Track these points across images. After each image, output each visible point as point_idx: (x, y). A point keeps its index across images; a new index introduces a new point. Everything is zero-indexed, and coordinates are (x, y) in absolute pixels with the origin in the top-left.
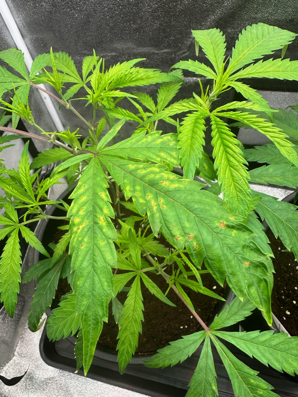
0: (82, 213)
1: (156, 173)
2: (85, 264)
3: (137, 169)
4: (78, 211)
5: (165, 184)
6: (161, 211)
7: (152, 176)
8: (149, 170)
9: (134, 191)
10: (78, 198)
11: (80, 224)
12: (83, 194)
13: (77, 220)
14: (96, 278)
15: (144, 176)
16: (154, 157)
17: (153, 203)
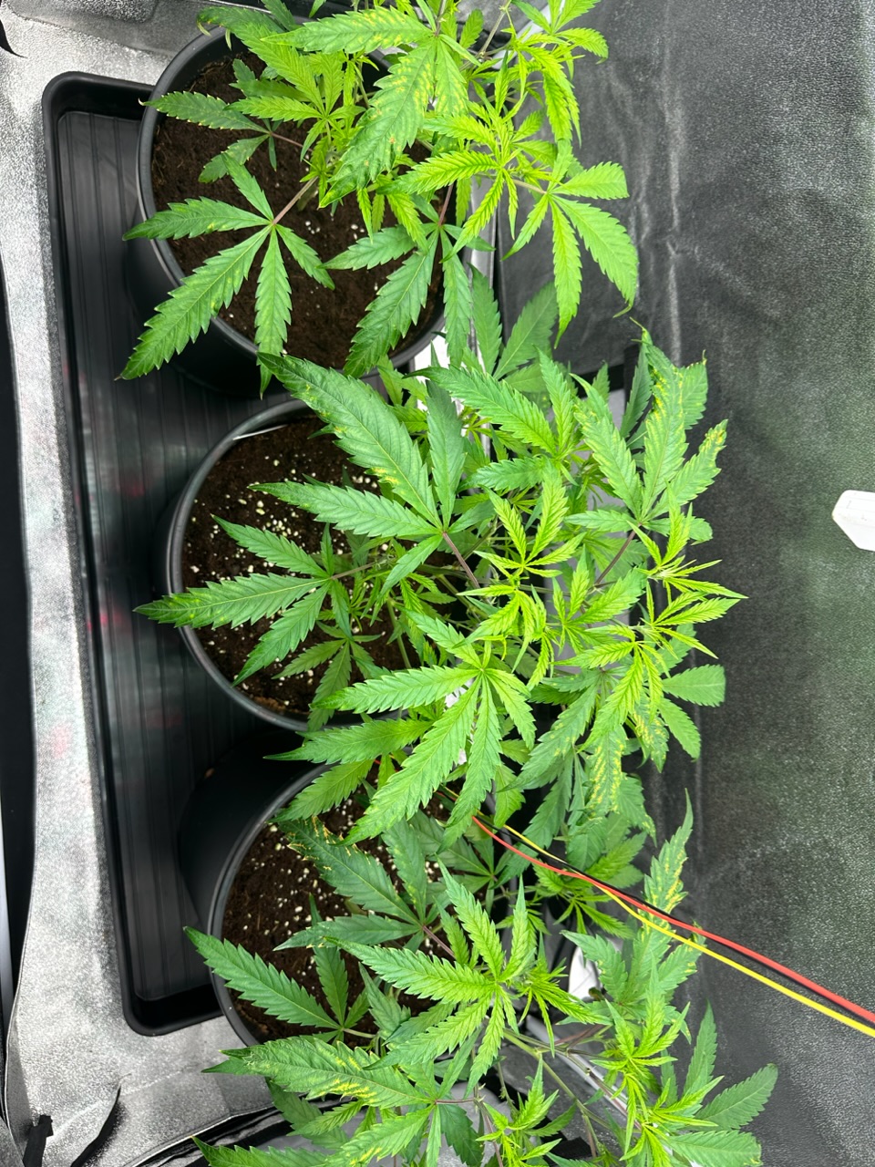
0: (380, 19)
1: (425, 85)
2: (342, 26)
3: (427, 71)
4: (382, 16)
5: (416, 94)
6: (394, 88)
7: (422, 83)
8: (427, 80)
9: (407, 67)
10: (392, 15)
11: (372, 19)
12: (396, 20)
13: (373, 15)
14: (334, 37)
15: (421, 77)
16: (441, 89)
17: (399, 82)
